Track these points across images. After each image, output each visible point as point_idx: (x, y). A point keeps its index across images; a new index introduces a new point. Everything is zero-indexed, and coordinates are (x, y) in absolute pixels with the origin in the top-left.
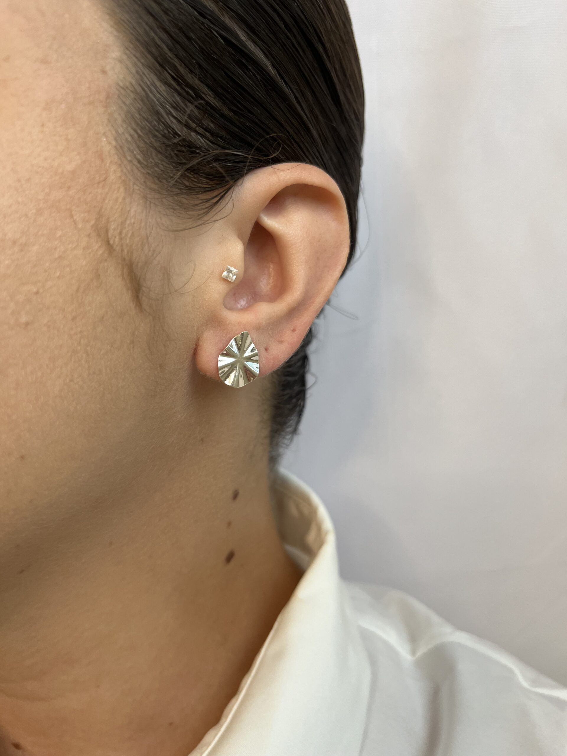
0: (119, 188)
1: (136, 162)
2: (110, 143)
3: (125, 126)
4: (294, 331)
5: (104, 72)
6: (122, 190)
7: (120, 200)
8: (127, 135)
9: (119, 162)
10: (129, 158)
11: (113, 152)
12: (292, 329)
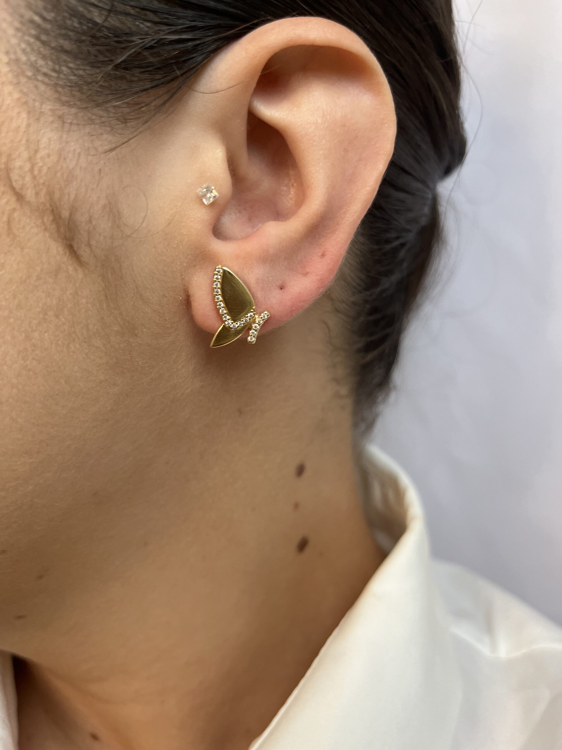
4: (323, 255)
12: (320, 253)
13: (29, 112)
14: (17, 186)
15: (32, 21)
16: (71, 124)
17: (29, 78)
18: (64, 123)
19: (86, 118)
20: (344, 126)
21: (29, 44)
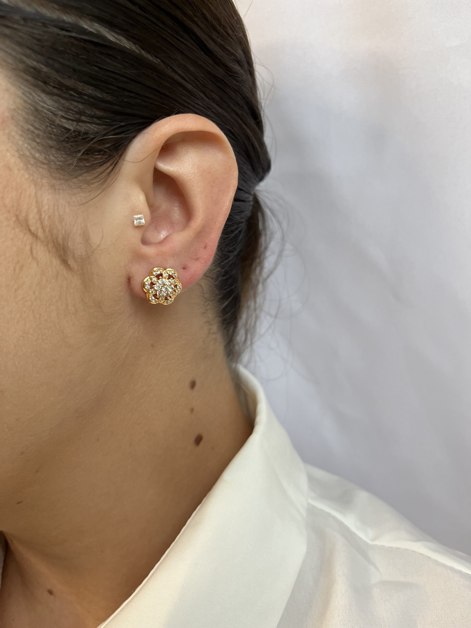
4: (206, 247)
12: (203, 246)
13: (35, 185)
14: (33, 229)
15: (28, 130)
16: (59, 189)
17: (32, 165)
18: (55, 189)
20: (210, 173)
21: (29, 144)
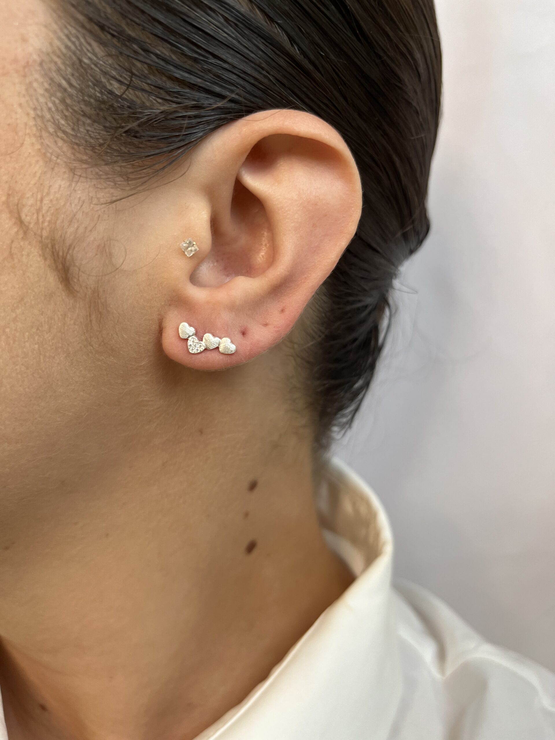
0: (37, 161)
1: (60, 134)
2: (28, 114)
3: (47, 95)
4: (283, 311)
5: (24, 40)
6: (41, 163)
7: (38, 175)
8: (50, 105)
9: (38, 134)
10: (51, 130)
11: (32, 123)
12: (280, 310)
19: (94, 173)
